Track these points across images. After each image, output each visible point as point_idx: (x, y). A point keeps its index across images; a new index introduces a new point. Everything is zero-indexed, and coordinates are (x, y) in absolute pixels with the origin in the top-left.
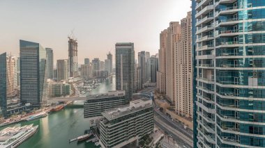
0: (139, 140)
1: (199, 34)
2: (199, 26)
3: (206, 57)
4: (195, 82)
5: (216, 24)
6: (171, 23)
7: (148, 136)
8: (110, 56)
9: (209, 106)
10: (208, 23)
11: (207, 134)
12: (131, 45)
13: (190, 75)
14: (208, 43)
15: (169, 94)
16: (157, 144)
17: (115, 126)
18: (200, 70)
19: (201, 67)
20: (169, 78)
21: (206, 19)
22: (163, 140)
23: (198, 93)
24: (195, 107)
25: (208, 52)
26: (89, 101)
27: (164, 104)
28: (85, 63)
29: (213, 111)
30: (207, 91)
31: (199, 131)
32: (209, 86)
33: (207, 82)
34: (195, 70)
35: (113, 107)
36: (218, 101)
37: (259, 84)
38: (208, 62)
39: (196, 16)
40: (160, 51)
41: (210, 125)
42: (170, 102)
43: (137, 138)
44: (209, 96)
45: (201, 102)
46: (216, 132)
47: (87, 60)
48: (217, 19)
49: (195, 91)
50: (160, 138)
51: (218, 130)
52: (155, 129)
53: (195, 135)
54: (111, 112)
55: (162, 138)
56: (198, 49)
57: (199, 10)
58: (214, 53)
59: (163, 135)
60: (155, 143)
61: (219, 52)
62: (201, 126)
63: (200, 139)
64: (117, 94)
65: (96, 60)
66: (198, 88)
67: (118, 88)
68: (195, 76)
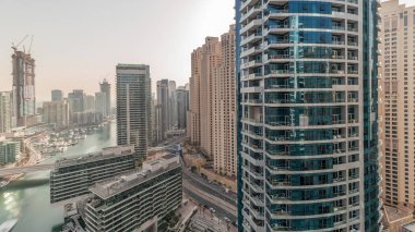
0: (159, 222)
1: (245, 58)
2: (245, 46)
3: (252, 90)
4: (240, 125)
5: (264, 46)
6: (208, 39)
7: (173, 213)
8: (105, 86)
9: (257, 156)
10: (256, 44)
11: (254, 194)
12: (145, 68)
13: (233, 115)
14: (255, 70)
15: (205, 145)
16: (187, 223)
17: (116, 208)
18: (246, 107)
19: (248, 103)
20: (205, 121)
21: (253, 37)
22: (197, 215)
23: (244, 140)
24: (240, 159)
25: (255, 83)
26: (62, 170)
27: (197, 160)
28: (54, 99)
29: (261, 163)
30: (254, 137)
31: (245, 193)
32: (256, 130)
33: (254, 124)
34: (240, 108)
35: (112, 175)
36: (267, 149)
37: (310, 123)
38: (256, 96)
39: (241, 31)
40: (191, 79)
41: (258, 182)
42: (206, 157)
43: (156, 219)
44: (257, 143)
45: (247, 152)
46: (264, 191)
47: (56, 94)
48: (266, 39)
49: (240, 137)
50: (191, 213)
51: (268, 187)
52: (184, 201)
53: (240, 200)
54: (109, 185)
55: (195, 212)
56: (243, 78)
57: (245, 23)
58: (262, 84)
59: (196, 207)
60: (183, 222)
61: (268, 83)
62: (247, 186)
63: (246, 204)
64: (120, 151)
65: (77, 94)
66: (244, 133)
67: (121, 141)
68: (240, 116)
